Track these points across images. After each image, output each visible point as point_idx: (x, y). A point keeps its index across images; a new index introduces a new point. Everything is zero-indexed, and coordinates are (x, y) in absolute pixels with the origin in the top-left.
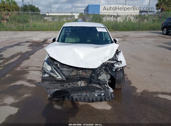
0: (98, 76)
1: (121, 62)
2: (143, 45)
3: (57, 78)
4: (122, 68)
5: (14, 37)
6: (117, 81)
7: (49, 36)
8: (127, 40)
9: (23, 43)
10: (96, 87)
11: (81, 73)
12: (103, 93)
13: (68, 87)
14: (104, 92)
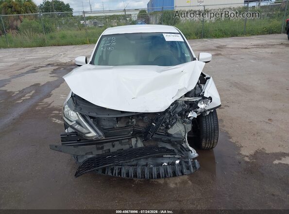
0: (167, 128)
1: (210, 98)
2: (252, 61)
3: (87, 135)
4: (212, 111)
5: (28, 58)
6: (204, 135)
7: (86, 52)
8: (222, 53)
9: (42, 67)
10: (164, 148)
11: (135, 123)
12: (178, 159)
13: (111, 151)
14: (180, 157)
